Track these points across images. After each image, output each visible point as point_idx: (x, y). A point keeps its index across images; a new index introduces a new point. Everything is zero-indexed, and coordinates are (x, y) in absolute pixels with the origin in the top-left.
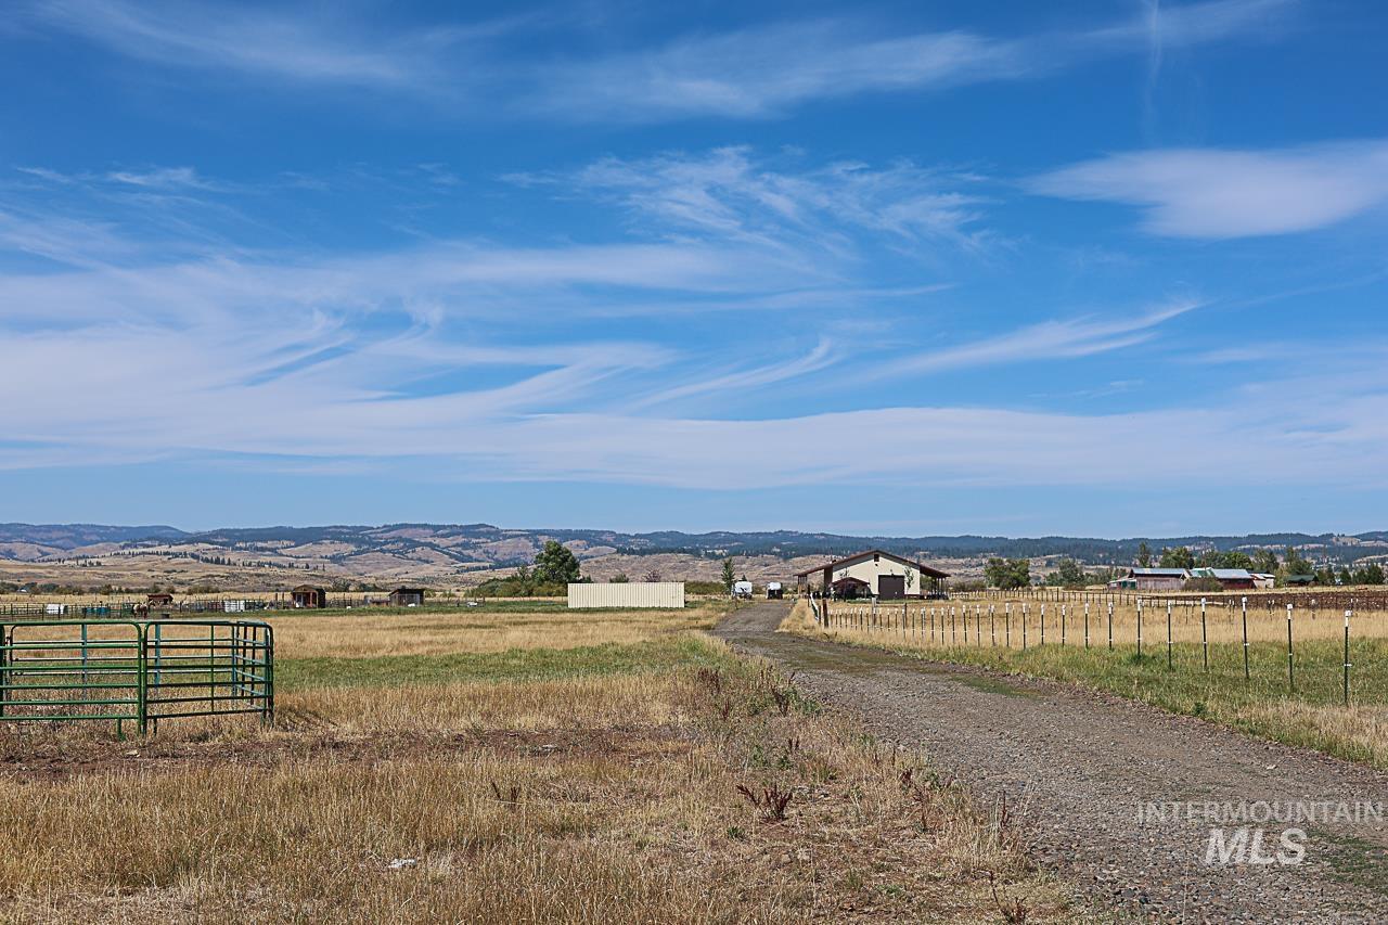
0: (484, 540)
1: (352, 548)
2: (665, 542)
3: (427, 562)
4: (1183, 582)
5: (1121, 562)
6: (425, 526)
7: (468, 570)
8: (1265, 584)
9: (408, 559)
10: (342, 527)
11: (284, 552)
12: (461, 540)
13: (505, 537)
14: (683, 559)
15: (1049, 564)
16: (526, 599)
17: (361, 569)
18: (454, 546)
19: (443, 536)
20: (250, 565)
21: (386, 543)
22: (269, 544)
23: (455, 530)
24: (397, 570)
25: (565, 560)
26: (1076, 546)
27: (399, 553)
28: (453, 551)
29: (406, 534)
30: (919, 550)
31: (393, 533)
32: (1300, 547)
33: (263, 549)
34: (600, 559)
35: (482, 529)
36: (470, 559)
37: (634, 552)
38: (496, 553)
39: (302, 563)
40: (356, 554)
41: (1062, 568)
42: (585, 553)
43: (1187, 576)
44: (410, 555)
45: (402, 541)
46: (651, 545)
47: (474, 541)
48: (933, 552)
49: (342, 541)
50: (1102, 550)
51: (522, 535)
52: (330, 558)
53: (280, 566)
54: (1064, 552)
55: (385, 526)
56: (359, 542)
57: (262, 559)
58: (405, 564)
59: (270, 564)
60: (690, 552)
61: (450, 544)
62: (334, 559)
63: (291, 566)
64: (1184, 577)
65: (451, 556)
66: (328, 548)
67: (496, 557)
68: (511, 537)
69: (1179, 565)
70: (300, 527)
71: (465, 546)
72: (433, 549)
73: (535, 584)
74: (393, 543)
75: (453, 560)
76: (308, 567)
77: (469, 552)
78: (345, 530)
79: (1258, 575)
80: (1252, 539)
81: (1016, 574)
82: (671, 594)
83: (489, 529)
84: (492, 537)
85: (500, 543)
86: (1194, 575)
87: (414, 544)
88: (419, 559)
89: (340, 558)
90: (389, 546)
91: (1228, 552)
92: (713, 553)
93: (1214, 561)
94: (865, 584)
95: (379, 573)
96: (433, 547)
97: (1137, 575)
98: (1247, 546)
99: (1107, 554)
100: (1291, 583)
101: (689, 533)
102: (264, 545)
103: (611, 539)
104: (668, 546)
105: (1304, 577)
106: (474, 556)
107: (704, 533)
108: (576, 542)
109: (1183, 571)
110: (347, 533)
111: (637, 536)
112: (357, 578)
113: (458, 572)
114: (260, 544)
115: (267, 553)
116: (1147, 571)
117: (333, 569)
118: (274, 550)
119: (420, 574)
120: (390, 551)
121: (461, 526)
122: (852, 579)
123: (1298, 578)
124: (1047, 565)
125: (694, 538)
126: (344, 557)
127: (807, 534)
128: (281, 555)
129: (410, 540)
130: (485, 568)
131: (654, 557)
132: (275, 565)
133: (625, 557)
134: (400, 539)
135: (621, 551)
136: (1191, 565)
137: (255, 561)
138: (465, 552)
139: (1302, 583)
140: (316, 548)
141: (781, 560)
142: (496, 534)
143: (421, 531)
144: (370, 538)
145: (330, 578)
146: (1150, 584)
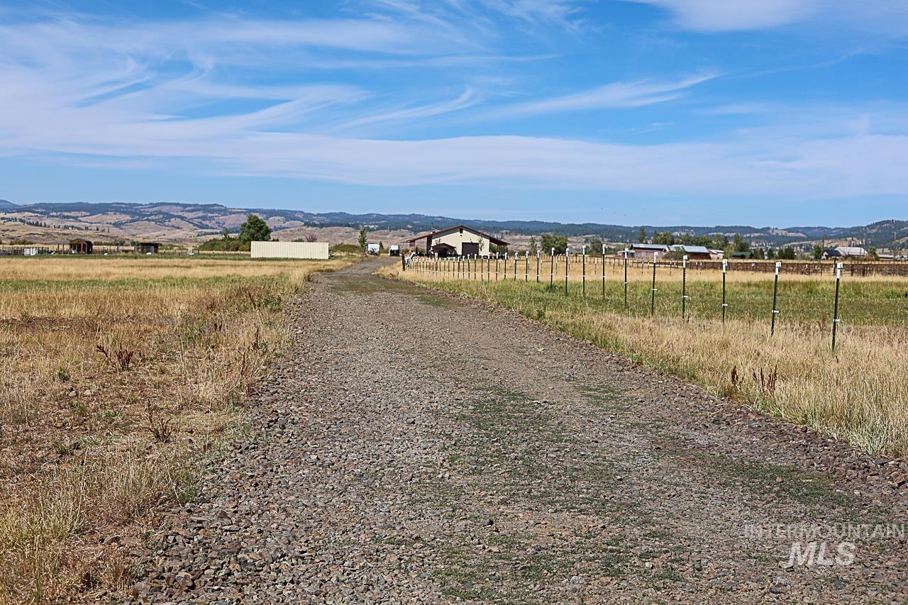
0: (217, 215)
1: (128, 218)
2: (337, 219)
3: (178, 228)
4: (664, 254)
5: (633, 241)
6: (177, 204)
7: (206, 234)
8: (717, 255)
9: (165, 226)
10: (122, 204)
11: (82, 219)
12: (201, 214)
13: (231, 213)
14: (349, 231)
15: (586, 241)
16: (233, 252)
17: (134, 232)
18: (196, 218)
19: (189, 211)
20: (59, 227)
21: (151, 215)
22: (73, 214)
23: (197, 207)
24: (158, 233)
25: (261, 228)
26: (605, 230)
27: (160, 222)
28: (196, 221)
29: (165, 209)
30: (503, 229)
31: (155, 209)
32: (748, 235)
33: (68, 217)
34: (293, 229)
35: (215, 207)
36: (207, 227)
37: (314, 225)
38: (224, 223)
39: (94, 227)
40: (130, 222)
41: (592, 243)
42: (284, 225)
43: (667, 250)
44: (167, 224)
45: (162, 215)
46: (327, 221)
47: (210, 215)
48: (512, 231)
49: (121, 213)
50: (621, 233)
51: (241, 212)
52: (113, 224)
53: (79, 229)
54: (597, 233)
55: (150, 204)
56: (133, 214)
57: (68, 224)
58: (164, 229)
59: (73, 227)
60: (353, 226)
61: (194, 216)
62: (116, 225)
63: (87, 228)
64: (665, 251)
65: (195, 225)
66: (112, 218)
67: (224, 226)
68: (234, 213)
69: (665, 243)
70: (93, 203)
71: (204, 218)
72: (182, 220)
73: (241, 243)
74: (156, 215)
75: (195, 227)
76: (98, 229)
77: (207, 222)
78: (123, 206)
79: (713, 251)
80: (718, 229)
81: (558, 245)
82: (319, 250)
83: (220, 207)
84: (222, 213)
85: (227, 217)
86: (672, 249)
87: (169, 216)
88: (173, 226)
89: (120, 224)
90: (153, 217)
91: (701, 237)
92: (368, 227)
93: (689, 241)
94: (453, 248)
95: (146, 235)
96: (182, 218)
97: (635, 248)
98: (715, 234)
99: (624, 236)
100: (735, 257)
101: (352, 214)
102: (69, 214)
103: (301, 216)
104: (339, 222)
105: (744, 253)
106: (210, 225)
107: (363, 214)
108: (277, 218)
109: (665, 247)
110: (126, 208)
111: (318, 215)
112: (130, 238)
113: (199, 235)
114: (66, 214)
115: (71, 219)
116: (642, 246)
117: (115, 231)
118: (76, 218)
119: (173, 236)
120: (153, 220)
121: (202, 205)
122: (444, 244)
123: (740, 254)
124: (585, 242)
125: (356, 217)
126: (123, 224)
127: (430, 217)
128: (80, 221)
129: (167, 214)
130: (216, 233)
131: (329, 228)
132: (76, 228)
133: (310, 228)
134: (160, 213)
135: (307, 224)
136: (672, 243)
137: (62, 225)
138: (204, 222)
139: (743, 257)
140: (105, 217)
141: (412, 233)
142: (225, 211)
143: (174, 207)
144: (140, 211)
145: (112, 237)
146: (643, 254)
